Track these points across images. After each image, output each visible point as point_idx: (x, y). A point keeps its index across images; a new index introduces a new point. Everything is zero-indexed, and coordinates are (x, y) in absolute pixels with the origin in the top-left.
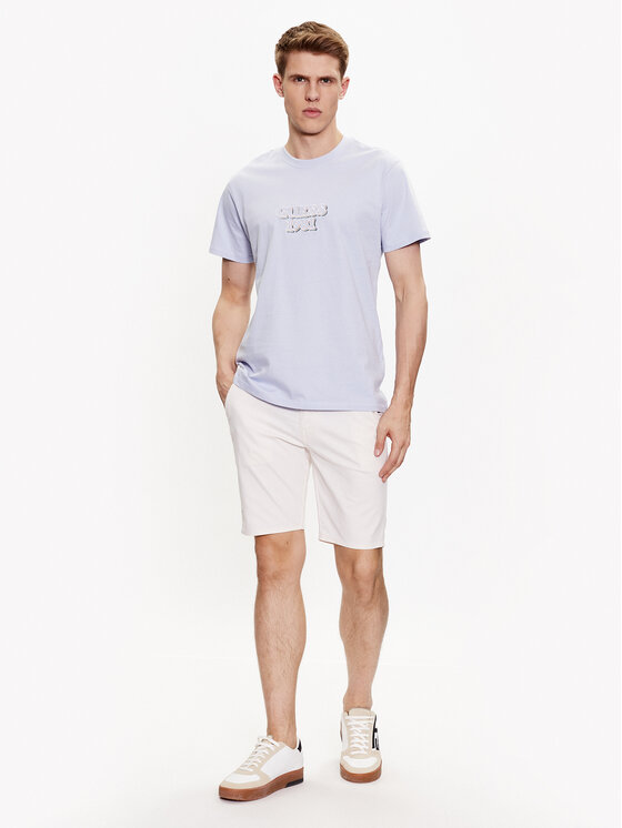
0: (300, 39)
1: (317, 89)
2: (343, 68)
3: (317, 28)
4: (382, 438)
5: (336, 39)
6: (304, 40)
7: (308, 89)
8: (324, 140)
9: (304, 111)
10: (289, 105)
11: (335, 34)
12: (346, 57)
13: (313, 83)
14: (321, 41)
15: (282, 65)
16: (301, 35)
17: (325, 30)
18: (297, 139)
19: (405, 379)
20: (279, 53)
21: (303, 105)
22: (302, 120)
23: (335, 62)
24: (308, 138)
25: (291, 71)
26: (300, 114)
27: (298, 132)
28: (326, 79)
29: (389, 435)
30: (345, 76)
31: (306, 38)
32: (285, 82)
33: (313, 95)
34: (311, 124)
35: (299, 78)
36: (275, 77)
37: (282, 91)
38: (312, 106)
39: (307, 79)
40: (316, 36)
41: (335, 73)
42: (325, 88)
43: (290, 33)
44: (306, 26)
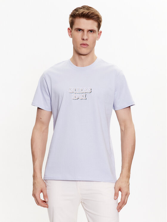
0: (80, 12)
1: (87, 35)
2: (99, 26)
3: (88, 8)
4: (117, 191)
5: (97, 13)
6: (82, 13)
7: (83, 35)
8: (89, 58)
9: (81, 44)
10: (74, 42)
11: (96, 11)
12: (101, 21)
13: (86, 32)
14: (90, 14)
15: (72, 24)
16: (81, 11)
17: (92, 9)
18: (77, 57)
19: (126, 165)
20: (71, 18)
21: (80, 41)
22: (80, 48)
23: (96, 24)
24: (83, 57)
25: (76, 26)
26: (79, 46)
27: (77, 53)
28: (91, 31)
29: (120, 190)
30: (100, 30)
31: (84, 12)
32: (73, 31)
33: (85, 38)
34: (83, 51)
35: (79, 30)
36: (69, 29)
37: (71, 35)
38: (85, 42)
39: (83, 30)
40: (87, 11)
41: (95, 28)
42: (91, 35)
43: (76, 10)
44: (84, 7)
